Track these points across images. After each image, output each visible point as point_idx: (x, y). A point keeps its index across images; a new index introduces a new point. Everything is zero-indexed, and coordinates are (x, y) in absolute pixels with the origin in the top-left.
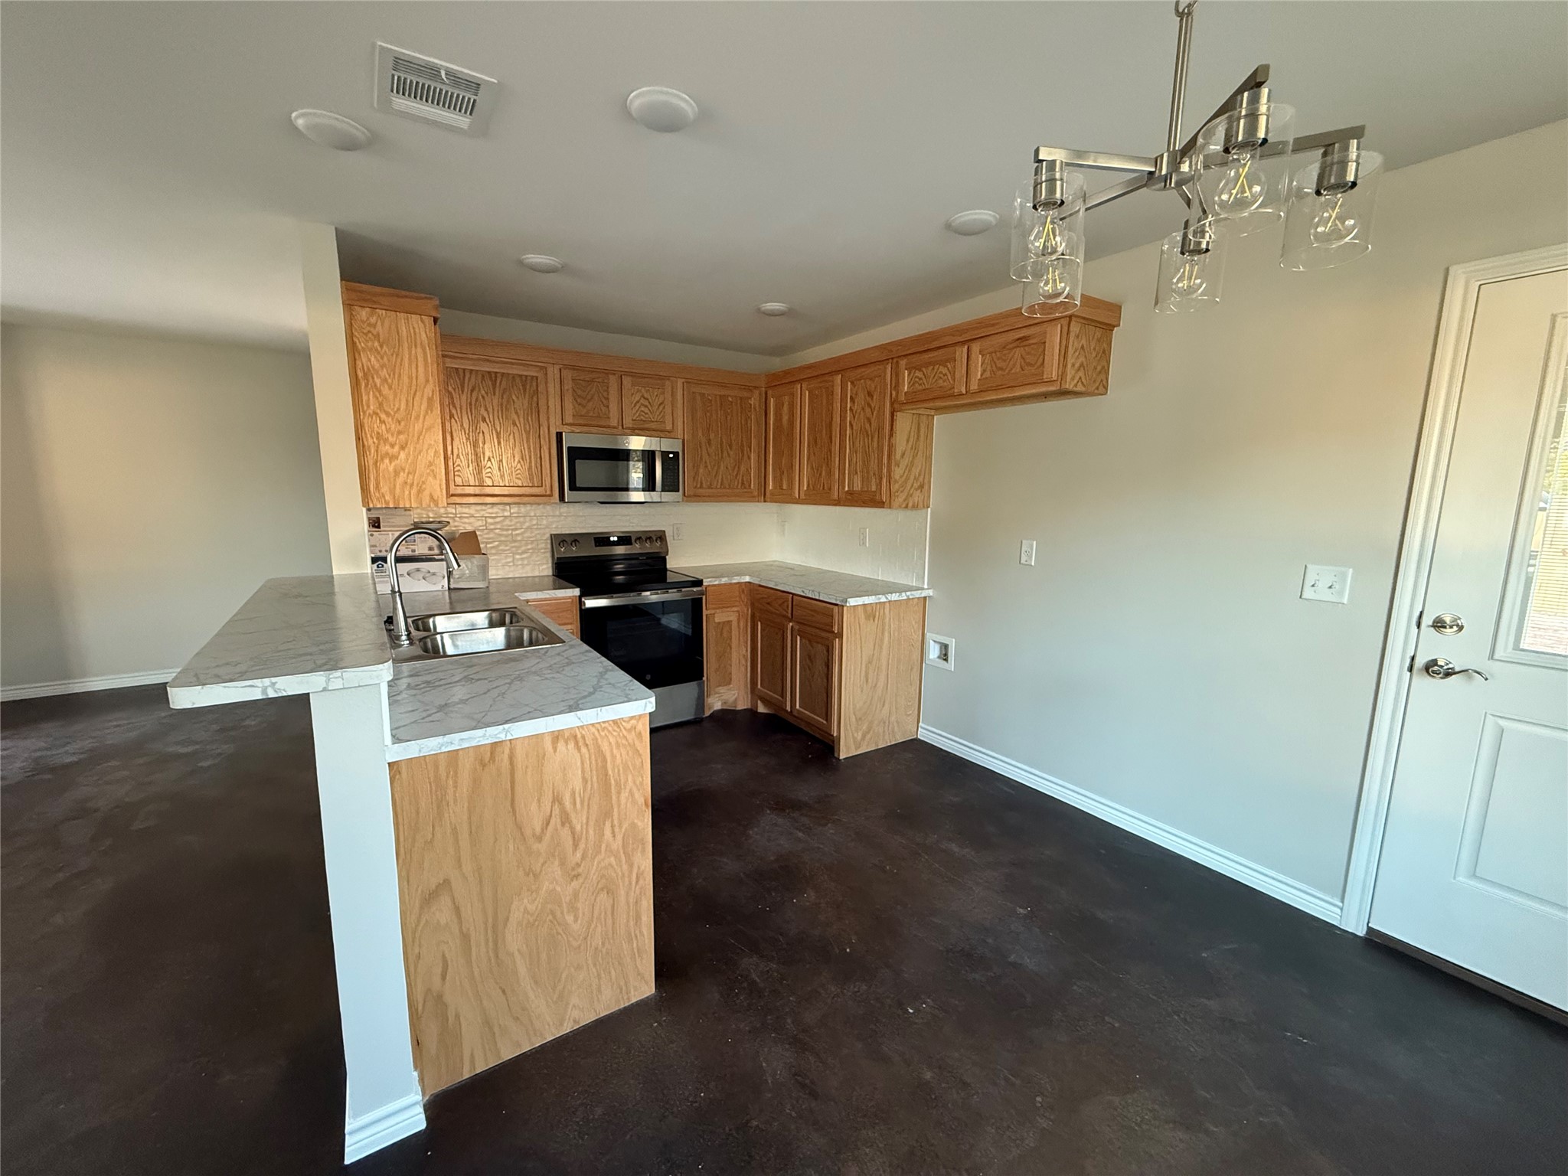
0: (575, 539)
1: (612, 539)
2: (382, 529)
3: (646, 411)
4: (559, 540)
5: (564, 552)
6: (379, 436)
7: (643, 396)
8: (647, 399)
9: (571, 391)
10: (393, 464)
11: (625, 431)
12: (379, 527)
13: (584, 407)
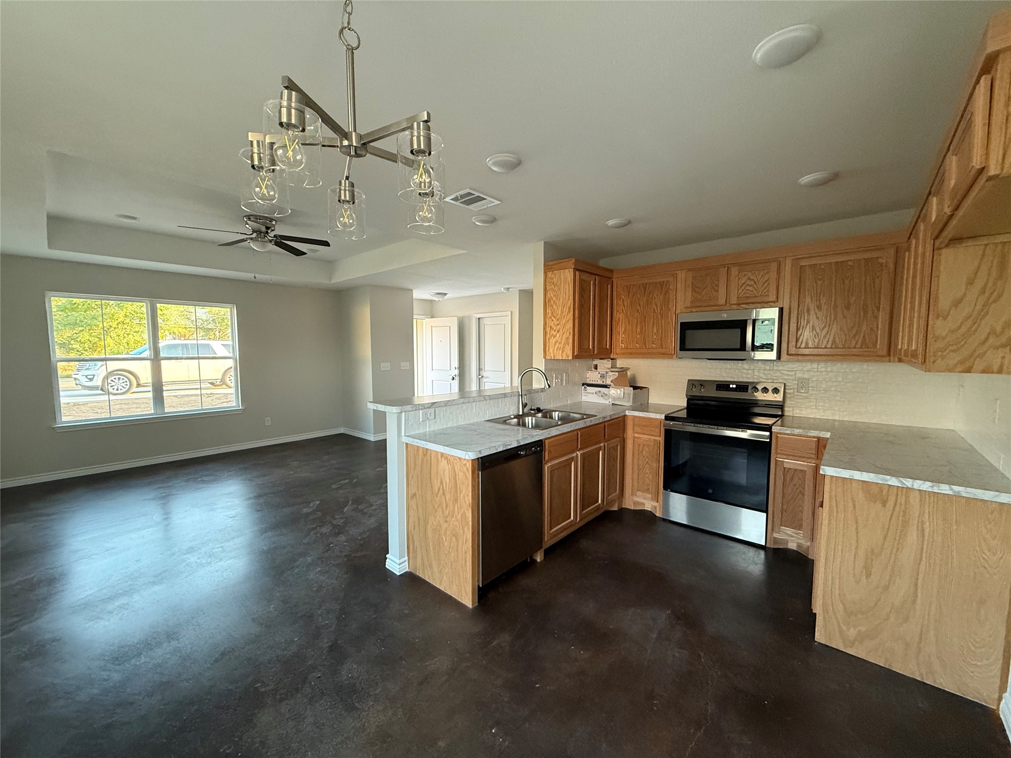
0: (702, 383)
1: (731, 386)
2: (598, 370)
3: (751, 288)
4: (692, 384)
5: (696, 392)
6: (551, 327)
7: (749, 279)
8: (753, 280)
9: (690, 285)
10: (555, 339)
11: (733, 306)
12: (597, 369)
13: (700, 294)
